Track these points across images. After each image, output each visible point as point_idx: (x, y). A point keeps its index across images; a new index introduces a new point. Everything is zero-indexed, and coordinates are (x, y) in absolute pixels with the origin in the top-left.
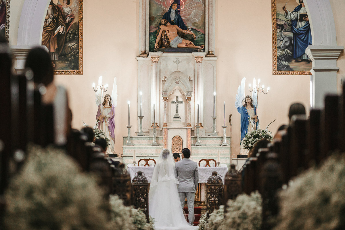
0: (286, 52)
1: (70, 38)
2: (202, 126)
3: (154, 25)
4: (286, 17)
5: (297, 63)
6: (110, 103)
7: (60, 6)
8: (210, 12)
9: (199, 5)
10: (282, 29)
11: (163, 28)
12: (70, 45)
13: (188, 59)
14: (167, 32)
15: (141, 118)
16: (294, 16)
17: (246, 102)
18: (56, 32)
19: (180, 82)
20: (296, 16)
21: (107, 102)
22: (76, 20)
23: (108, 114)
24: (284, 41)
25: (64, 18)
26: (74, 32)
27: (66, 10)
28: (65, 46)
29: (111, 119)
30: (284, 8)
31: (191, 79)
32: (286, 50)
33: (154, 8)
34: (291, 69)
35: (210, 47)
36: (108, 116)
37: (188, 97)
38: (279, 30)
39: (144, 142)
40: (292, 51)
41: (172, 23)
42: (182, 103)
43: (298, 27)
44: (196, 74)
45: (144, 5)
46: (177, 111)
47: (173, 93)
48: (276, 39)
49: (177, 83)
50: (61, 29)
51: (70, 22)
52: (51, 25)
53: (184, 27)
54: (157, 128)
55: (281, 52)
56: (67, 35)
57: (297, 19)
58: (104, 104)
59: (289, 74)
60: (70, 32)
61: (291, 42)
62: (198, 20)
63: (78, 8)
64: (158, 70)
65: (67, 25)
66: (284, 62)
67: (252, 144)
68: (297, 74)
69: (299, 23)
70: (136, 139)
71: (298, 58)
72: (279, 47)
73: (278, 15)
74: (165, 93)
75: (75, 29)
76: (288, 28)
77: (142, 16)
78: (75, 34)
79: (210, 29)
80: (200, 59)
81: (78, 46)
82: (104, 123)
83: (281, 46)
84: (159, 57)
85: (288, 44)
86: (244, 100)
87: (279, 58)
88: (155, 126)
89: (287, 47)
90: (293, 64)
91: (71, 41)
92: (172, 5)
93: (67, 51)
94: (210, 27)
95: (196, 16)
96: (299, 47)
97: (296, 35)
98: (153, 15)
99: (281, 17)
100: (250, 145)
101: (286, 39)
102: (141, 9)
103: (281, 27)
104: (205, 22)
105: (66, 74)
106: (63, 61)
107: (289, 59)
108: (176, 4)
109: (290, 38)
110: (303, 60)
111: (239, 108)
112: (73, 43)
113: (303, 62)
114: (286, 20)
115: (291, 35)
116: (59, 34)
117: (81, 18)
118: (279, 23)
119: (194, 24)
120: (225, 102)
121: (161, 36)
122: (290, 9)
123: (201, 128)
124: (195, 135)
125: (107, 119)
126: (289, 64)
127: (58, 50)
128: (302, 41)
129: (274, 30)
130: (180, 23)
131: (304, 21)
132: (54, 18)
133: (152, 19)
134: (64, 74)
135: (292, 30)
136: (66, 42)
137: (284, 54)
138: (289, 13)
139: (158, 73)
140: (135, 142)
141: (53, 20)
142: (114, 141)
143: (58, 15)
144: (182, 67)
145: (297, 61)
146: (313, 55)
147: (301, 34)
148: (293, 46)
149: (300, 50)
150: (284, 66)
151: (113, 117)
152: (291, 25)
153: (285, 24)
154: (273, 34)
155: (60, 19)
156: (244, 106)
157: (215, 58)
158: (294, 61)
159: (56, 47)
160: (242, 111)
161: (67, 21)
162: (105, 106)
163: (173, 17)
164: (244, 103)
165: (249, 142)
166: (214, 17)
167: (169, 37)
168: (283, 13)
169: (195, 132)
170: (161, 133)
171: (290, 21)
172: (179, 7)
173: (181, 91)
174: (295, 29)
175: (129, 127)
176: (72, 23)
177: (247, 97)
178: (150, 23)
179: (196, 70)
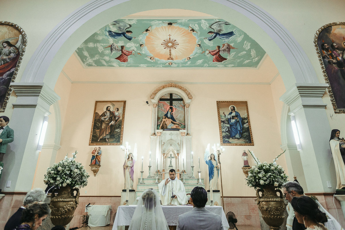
0: (227, 134)
1: (117, 127)
2: (185, 172)
3: (159, 121)
4: (225, 117)
5: (233, 140)
6: (131, 158)
7: (113, 112)
8: (188, 114)
9: (182, 112)
10: (224, 123)
11: (164, 120)
12: (117, 130)
13: (177, 135)
14: (166, 122)
15: (150, 167)
16: (229, 117)
17: (211, 158)
18: (110, 124)
19: (173, 145)
20: (230, 117)
21: (130, 157)
22: (121, 118)
23: (130, 164)
24: (225, 129)
25: (115, 117)
26: (119, 124)
27: (116, 114)
28: (114, 131)
29: (131, 167)
30: (224, 113)
31: (179, 144)
32: (227, 133)
33: (160, 113)
34: (230, 143)
35: (188, 131)
36: (130, 165)
37: (177, 153)
38: (222, 123)
39: (151, 182)
40: (230, 133)
41: (168, 118)
42: (174, 158)
43: (232, 122)
44: (182, 142)
45: (155, 111)
46: (171, 162)
47: (169, 153)
48: (221, 128)
49: (171, 145)
50: (113, 123)
51: (117, 119)
52: (108, 120)
53: (175, 121)
54: (159, 173)
55: (224, 134)
56: (115, 126)
57: (230, 118)
58: (128, 159)
59: (229, 145)
60: (117, 124)
61: (229, 129)
62: (182, 119)
63: (122, 112)
64: (161, 140)
65: (116, 121)
66: (226, 139)
67: (265, 181)
68: (233, 145)
69: (232, 120)
70: (146, 180)
71: (233, 137)
72: (223, 132)
73: (221, 116)
74: (164, 151)
75: (120, 123)
76: (226, 122)
77: (154, 116)
78: (120, 125)
79: (188, 122)
80: (183, 134)
81: (120, 131)
82: (127, 170)
83: (224, 131)
84: (161, 133)
85: (227, 130)
86: (210, 156)
87: (224, 137)
88: (158, 171)
89: (227, 132)
90: (231, 140)
91: (117, 128)
92: (168, 110)
93: (115, 133)
94: (188, 121)
95: (180, 117)
96: (233, 132)
97: (231, 125)
98: (159, 116)
99: (222, 117)
100: (262, 182)
101: (226, 128)
102: (153, 114)
103: (223, 122)
104: (185, 120)
105: (113, 145)
106: (112, 138)
107: (228, 137)
108: (171, 110)
109: (228, 127)
110: (236, 138)
111: (206, 162)
112: (119, 130)
113: (236, 139)
114: (225, 119)
115: (229, 126)
116: (112, 125)
117: (123, 118)
118: (222, 120)
119: (179, 121)
120: (199, 157)
121: (163, 124)
122: (227, 113)
123: (185, 173)
124: (182, 178)
125: (129, 167)
126: (229, 140)
127: (110, 133)
128: (235, 128)
129: (220, 123)
130: (172, 118)
131: (234, 119)
132: (110, 117)
133: (158, 118)
134: (112, 145)
135: (229, 123)
136: (115, 129)
137: (226, 135)
138: (226, 115)
139: (161, 142)
140: (146, 182)
141: (109, 119)
142: (133, 181)
143: (112, 116)
144: (173, 137)
145: (233, 139)
146: (300, 92)
147: (233, 125)
148: (230, 131)
149: (234, 133)
150: (226, 141)
151: (133, 166)
152: (228, 121)
153: (225, 120)
154: (219, 125)
155: (113, 118)
156: (210, 160)
157: (191, 137)
158: (231, 138)
159: (110, 131)
160: (209, 163)
161: (116, 119)
162: (129, 160)
163: (169, 115)
164: (210, 158)
165: (260, 178)
166: (189, 117)
167: (167, 124)
168: (224, 115)
169: (182, 175)
170: (161, 176)
171: (227, 119)
172: (172, 111)
173: (173, 152)
174: (230, 123)
175: (142, 172)
176: (119, 120)
177: (212, 154)
178: (157, 120)
179: (181, 140)
